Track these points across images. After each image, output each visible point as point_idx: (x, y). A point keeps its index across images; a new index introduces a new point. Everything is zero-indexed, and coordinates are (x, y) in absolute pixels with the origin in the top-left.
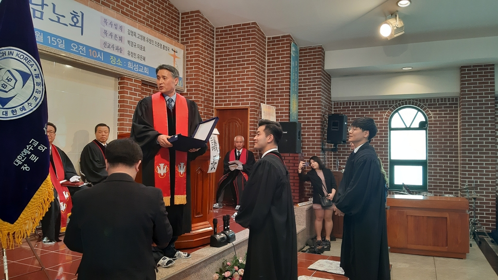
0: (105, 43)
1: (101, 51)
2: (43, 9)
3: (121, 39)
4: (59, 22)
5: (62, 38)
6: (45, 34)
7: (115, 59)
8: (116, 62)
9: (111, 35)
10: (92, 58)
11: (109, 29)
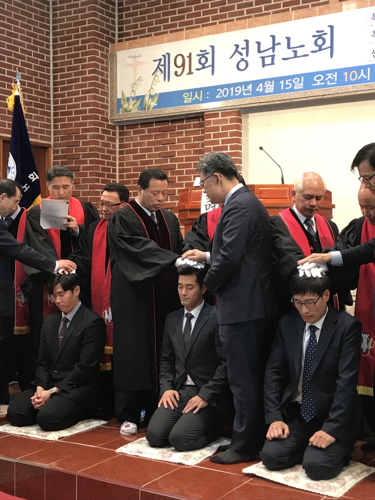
0: (374, 51)
2: (273, 51)
4: (296, 56)
5: (299, 76)
6: (277, 80)
10: (349, 82)
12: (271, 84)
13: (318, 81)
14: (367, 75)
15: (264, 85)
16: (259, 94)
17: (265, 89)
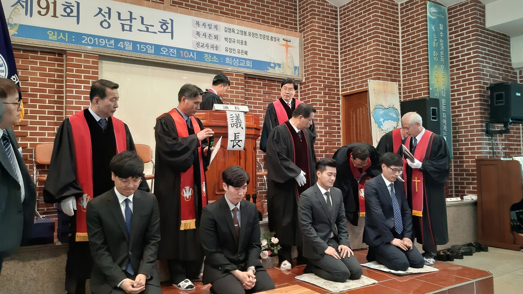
0: (198, 44)
1: (193, 51)
2: (131, 22)
3: (216, 37)
4: (148, 31)
5: (151, 45)
6: (135, 43)
7: (210, 57)
8: (211, 59)
9: (205, 35)
10: (184, 58)
11: (202, 30)
12: (130, 44)
13: (164, 52)
14: (194, 56)
15: (124, 43)
16: (120, 48)
17: (125, 46)
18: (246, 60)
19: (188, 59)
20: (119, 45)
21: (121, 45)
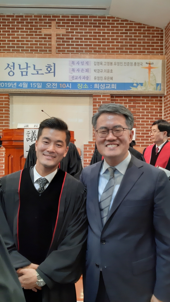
0: (73, 77)
1: (69, 83)
2: (27, 69)
3: (87, 70)
4: (38, 74)
5: (40, 82)
6: (29, 83)
7: (82, 85)
8: (83, 87)
9: (78, 70)
10: (62, 88)
11: (76, 67)
12: (26, 84)
13: (49, 86)
14: (70, 86)
15: (22, 84)
16: (20, 87)
17: (23, 86)
18: (111, 84)
19: (66, 88)
20: (19, 86)
21: (20, 85)
